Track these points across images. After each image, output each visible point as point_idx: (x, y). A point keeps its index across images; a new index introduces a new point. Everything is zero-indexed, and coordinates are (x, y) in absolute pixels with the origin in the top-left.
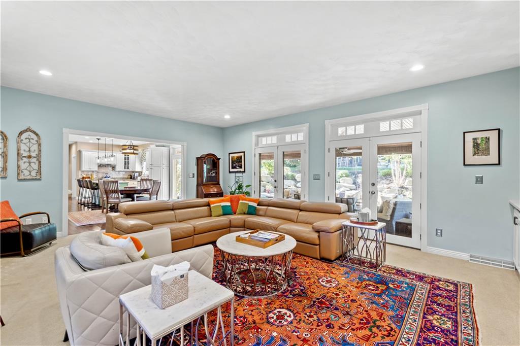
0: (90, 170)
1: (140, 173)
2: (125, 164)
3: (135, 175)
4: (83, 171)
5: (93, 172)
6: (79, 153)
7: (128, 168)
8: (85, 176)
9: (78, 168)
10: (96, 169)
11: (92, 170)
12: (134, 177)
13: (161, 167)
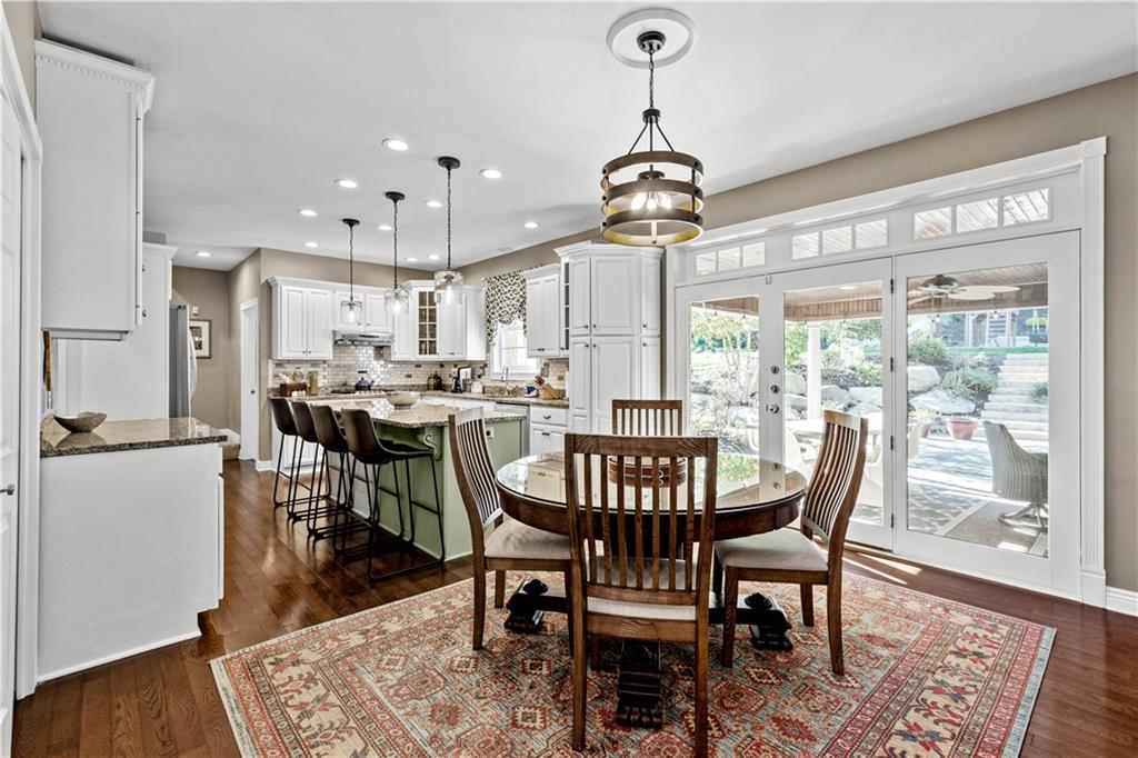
0: (304, 357)
1: (480, 368)
2: (422, 334)
3: (462, 377)
4: (279, 364)
5: (315, 363)
6: (267, 291)
7: (433, 351)
8: (288, 381)
9: (265, 351)
10: (327, 352)
11: (313, 356)
12: (457, 385)
13: (636, 341)
